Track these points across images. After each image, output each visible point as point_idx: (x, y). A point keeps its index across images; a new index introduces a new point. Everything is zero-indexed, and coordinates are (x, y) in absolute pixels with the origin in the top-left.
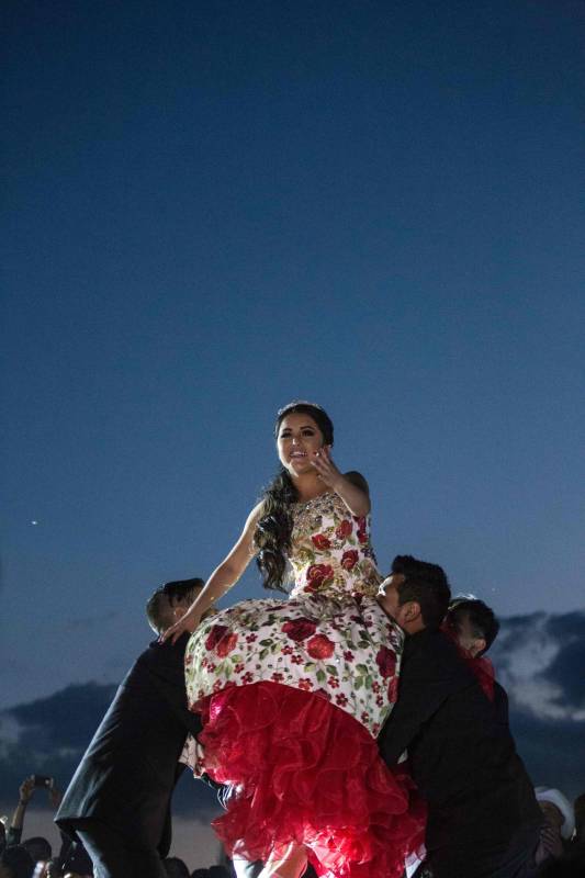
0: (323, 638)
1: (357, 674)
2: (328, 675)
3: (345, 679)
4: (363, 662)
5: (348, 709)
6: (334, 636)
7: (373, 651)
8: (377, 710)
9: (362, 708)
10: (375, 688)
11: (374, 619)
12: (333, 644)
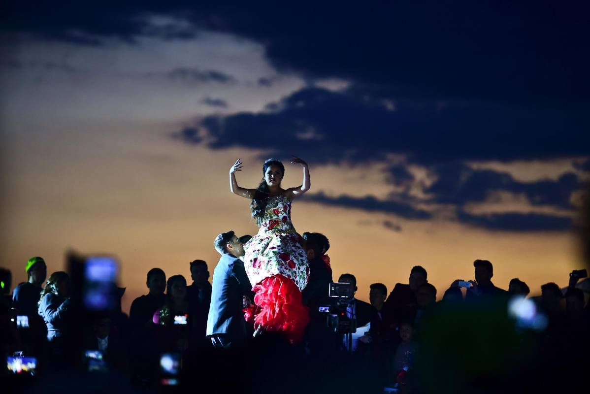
0: (292, 261)
1: (301, 274)
2: (294, 274)
3: (298, 276)
4: (303, 271)
5: (298, 286)
6: (295, 261)
7: (305, 267)
8: (303, 286)
9: (301, 286)
10: (304, 279)
11: (304, 255)
12: (295, 264)
